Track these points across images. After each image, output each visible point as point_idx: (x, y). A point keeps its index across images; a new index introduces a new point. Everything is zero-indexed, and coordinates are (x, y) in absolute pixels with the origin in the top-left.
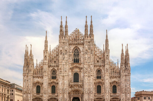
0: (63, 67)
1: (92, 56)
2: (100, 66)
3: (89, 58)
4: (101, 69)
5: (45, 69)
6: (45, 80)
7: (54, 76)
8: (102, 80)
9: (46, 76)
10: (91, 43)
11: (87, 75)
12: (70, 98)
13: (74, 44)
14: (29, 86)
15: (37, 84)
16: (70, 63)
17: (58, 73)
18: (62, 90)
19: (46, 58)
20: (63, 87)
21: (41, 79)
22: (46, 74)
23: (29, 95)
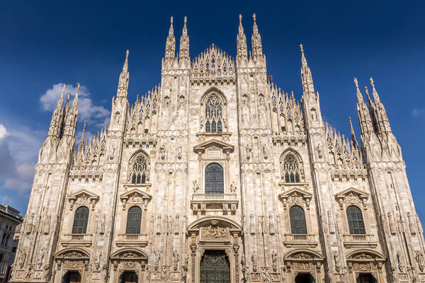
0: (172, 143)
1: (262, 112)
2: (293, 142)
3: (255, 116)
4: (297, 152)
5: (113, 151)
7: (139, 175)
8: (306, 188)
9: (111, 175)
10: (257, 77)
11: (251, 167)
13: (207, 82)
14: (50, 207)
15: (78, 202)
16: (193, 132)
17: (153, 165)
18: (163, 222)
19: (117, 118)
20: (169, 212)
21: (93, 185)
22: (113, 166)
23: (43, 242)
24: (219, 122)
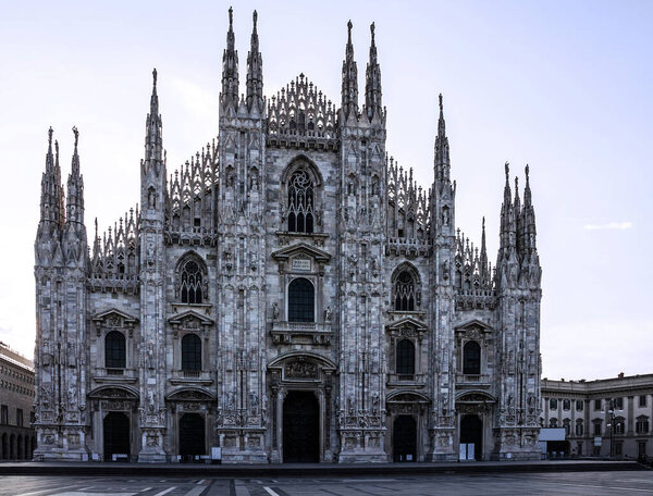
0: (242, 246)
2: (413, 255)
4: (415, 269)
5: (151, 253)
6: (151, 303)
7: (192, 289)
8: (421, 318)
9: (153, 289)
10: (373, 145)
11: (354, 288)
12: (273, 395)
13: (292, 146)
14: (69, 331)
15: (107, 324)
16: (271, 230)
17: (212, 276)
18: (236, 356)
19: (152, 198)
20: (242, 343)
21: (126, 301)
22: (156, 276)
23: (70, 377)
24: (309, 215)
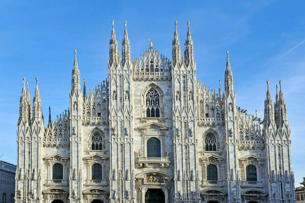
0: (121, 125)
1: (191, 104)
2: (214, 126)
4: (215, 132)
5: (75, 130)
7: (97, 144)
8: (220, 154)
10: (188, 78)
11: (180, 142)
13: (147, 80)
14: (34, 164)
15: (53, 161)
17: (107, 138)
19: (75, 106)
24: (157, 109)
